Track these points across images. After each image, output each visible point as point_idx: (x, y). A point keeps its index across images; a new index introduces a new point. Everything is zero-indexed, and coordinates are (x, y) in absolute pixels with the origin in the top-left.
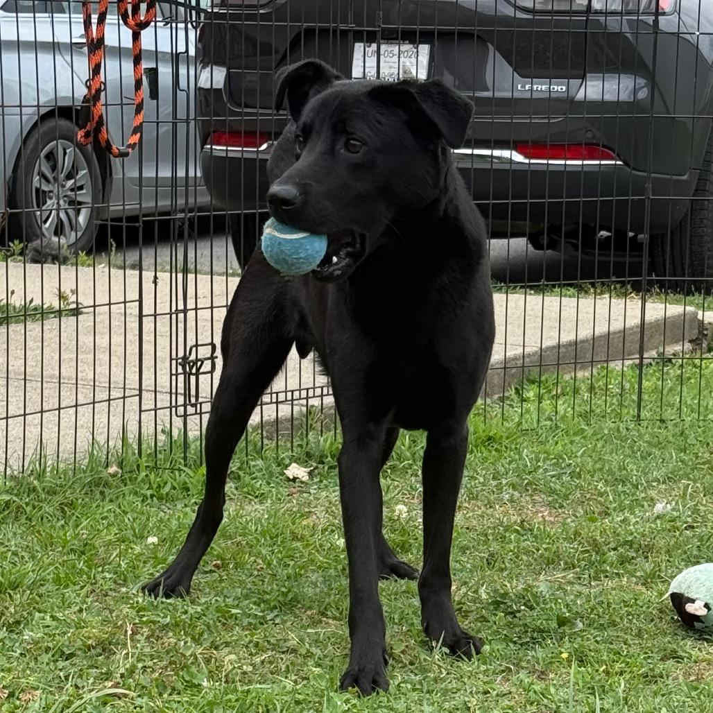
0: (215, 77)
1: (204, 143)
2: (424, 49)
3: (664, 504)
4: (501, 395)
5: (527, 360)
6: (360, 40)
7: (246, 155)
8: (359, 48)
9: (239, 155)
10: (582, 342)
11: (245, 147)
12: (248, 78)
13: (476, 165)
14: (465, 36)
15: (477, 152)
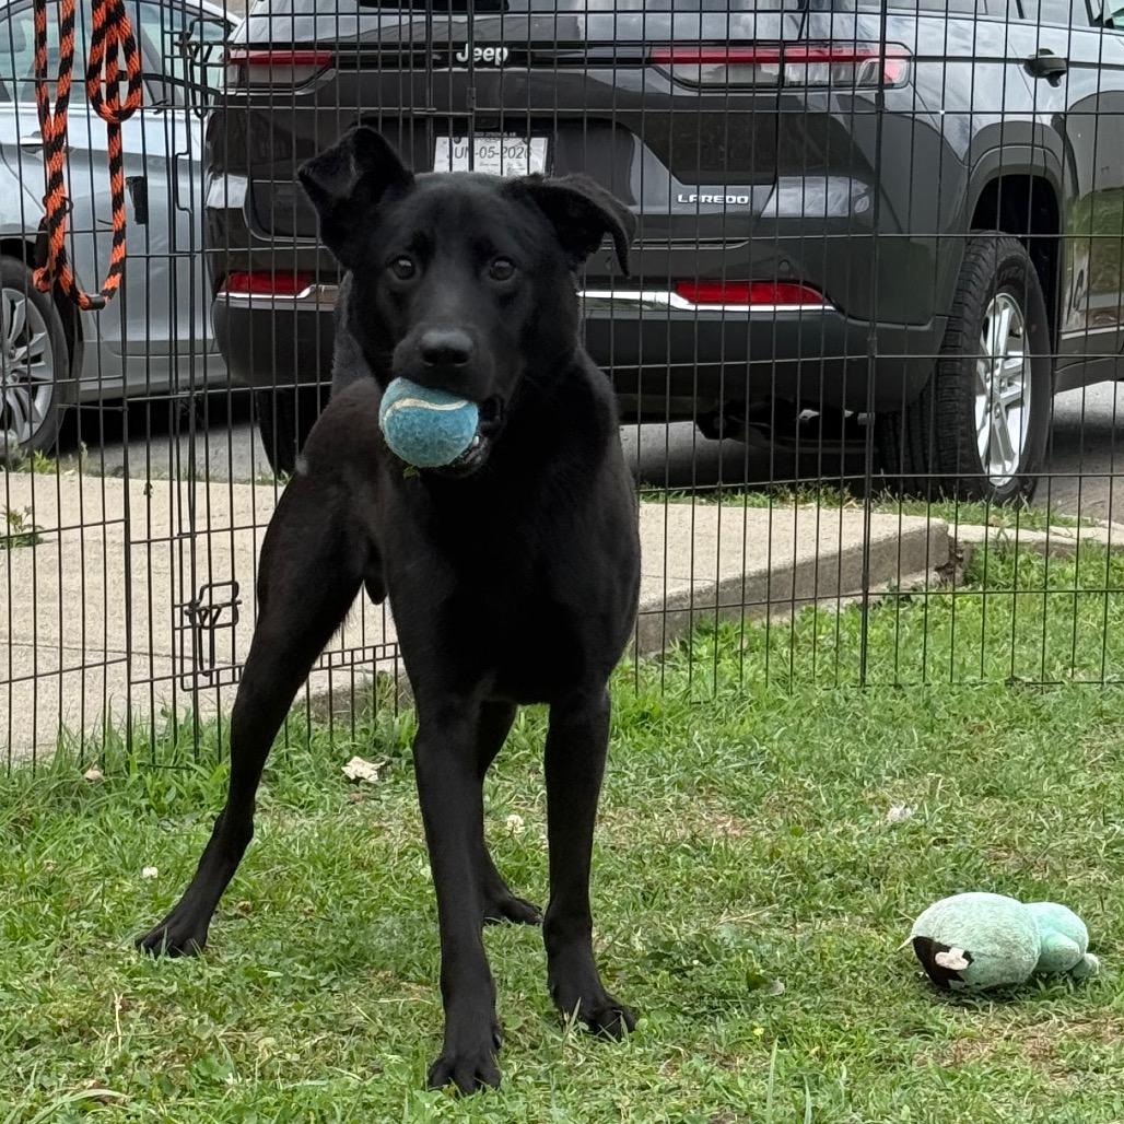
0: (231, 191)
1: (216, 289)
2: (539, 145)
3: (902, 808)
4: (660, 652)
5: (697, 599)
6: (445, 134)
7: (278, 306)
8: (442, 143)
9: (268, 306)
10: (779, 572)
11: (278, 294)
12: (280, 192)
13: (618, 315)
14: (599, 123)
15: (619, 295)
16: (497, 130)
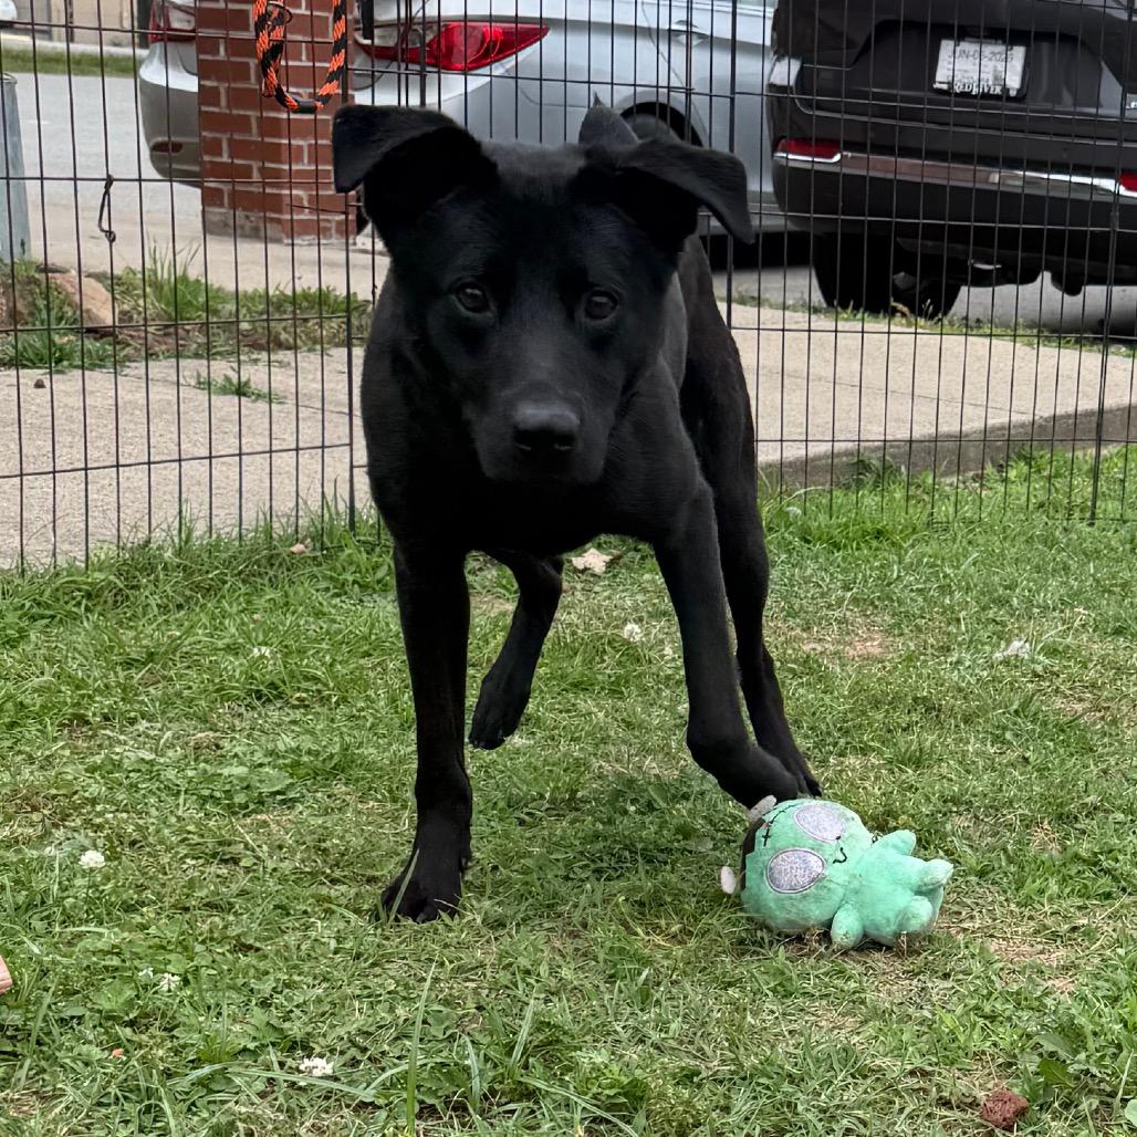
1: (775, 149)
2: (1019, 53)
3: (1022, 642)
4: (980, 472)
5: (1012, 432)
6: (949, 36)
7: (817, 167)
8: (946, 47)
9: (809, 166)
11: (818, 156)
12: (823, 75)
13: (1074, 195)
14: (1068, 39)
15: (1076, 179)
16: (979, 37)
